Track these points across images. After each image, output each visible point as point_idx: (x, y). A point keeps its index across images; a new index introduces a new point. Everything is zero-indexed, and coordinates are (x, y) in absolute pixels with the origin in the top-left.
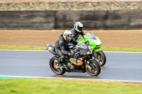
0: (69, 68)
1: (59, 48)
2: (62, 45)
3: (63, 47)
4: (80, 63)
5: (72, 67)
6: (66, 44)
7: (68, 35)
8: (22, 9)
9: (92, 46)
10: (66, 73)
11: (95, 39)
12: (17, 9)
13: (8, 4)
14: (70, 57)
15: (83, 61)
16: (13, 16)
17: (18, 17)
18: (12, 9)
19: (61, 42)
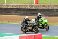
0: (27, 30)
1: (24, 23)
2: (25, 22)
3: (25, 23)
4: (31, 28)
5: (28, 30)
6: (26, 22)
7: (27, 18)
8: (54, 8)
9: (44, 22)
10: (27, 33)
11: (45, 20)
12: (52, 8)
13: (49, 6)
14: (28, 26)
15: (32, 28)
16: (50, 11)
17: (53, 11)
18: (50, 8)
19: (24, 20)
